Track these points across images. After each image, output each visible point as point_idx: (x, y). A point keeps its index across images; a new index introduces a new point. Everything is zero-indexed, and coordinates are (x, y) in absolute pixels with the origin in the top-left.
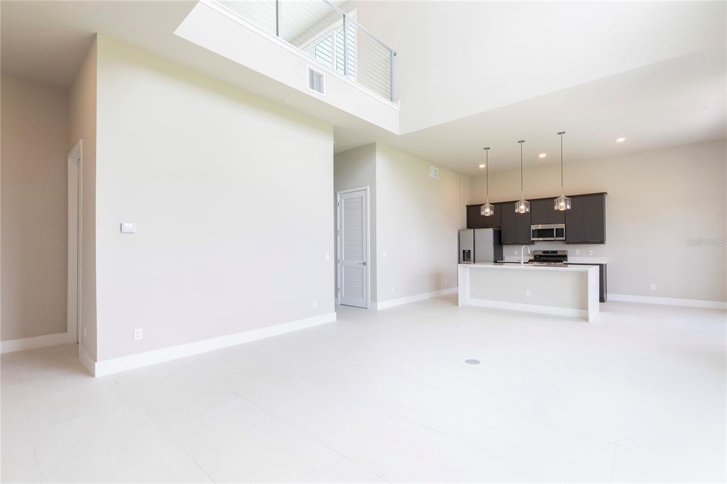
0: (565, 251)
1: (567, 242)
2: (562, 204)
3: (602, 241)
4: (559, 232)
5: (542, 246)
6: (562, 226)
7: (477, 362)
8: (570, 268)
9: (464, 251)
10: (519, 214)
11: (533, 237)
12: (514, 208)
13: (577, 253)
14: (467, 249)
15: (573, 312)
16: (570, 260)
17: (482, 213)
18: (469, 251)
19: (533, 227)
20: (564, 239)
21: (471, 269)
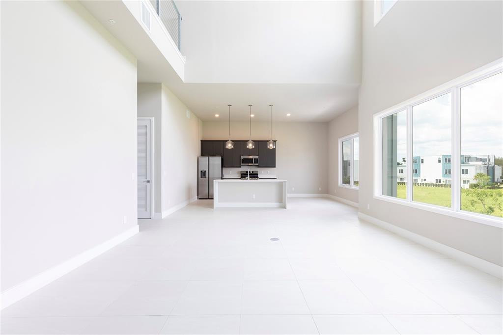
0: (257, 171)
1: (258, 166)
2: (271, 145)
3: (275, 167)
4: (256, 161)
5: (245, 168)
6: (257, 157)
7: (277, 239)
8: (259, 180)
9: (201, 171)
10: (248, 149)
11: (242, 163)
12: (246, 145)
13: (263, 173)
14: (204, 170)
15: (275, 204)
16: (259, 176)
17: (227, 147)
18: (205, 171)
19: (243, 157)
20: (258, 164)
21: (219, 183)
